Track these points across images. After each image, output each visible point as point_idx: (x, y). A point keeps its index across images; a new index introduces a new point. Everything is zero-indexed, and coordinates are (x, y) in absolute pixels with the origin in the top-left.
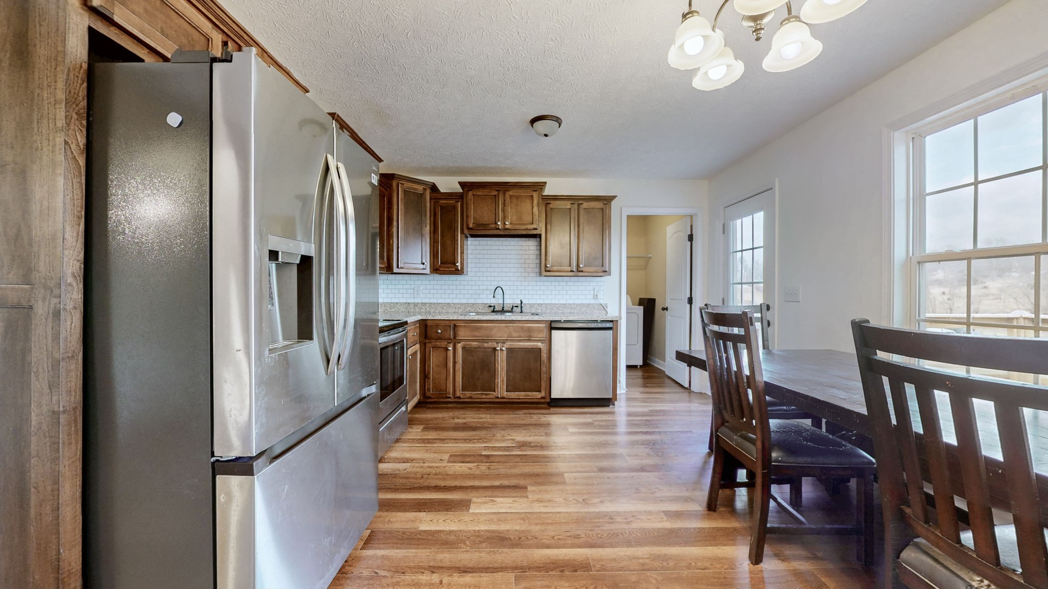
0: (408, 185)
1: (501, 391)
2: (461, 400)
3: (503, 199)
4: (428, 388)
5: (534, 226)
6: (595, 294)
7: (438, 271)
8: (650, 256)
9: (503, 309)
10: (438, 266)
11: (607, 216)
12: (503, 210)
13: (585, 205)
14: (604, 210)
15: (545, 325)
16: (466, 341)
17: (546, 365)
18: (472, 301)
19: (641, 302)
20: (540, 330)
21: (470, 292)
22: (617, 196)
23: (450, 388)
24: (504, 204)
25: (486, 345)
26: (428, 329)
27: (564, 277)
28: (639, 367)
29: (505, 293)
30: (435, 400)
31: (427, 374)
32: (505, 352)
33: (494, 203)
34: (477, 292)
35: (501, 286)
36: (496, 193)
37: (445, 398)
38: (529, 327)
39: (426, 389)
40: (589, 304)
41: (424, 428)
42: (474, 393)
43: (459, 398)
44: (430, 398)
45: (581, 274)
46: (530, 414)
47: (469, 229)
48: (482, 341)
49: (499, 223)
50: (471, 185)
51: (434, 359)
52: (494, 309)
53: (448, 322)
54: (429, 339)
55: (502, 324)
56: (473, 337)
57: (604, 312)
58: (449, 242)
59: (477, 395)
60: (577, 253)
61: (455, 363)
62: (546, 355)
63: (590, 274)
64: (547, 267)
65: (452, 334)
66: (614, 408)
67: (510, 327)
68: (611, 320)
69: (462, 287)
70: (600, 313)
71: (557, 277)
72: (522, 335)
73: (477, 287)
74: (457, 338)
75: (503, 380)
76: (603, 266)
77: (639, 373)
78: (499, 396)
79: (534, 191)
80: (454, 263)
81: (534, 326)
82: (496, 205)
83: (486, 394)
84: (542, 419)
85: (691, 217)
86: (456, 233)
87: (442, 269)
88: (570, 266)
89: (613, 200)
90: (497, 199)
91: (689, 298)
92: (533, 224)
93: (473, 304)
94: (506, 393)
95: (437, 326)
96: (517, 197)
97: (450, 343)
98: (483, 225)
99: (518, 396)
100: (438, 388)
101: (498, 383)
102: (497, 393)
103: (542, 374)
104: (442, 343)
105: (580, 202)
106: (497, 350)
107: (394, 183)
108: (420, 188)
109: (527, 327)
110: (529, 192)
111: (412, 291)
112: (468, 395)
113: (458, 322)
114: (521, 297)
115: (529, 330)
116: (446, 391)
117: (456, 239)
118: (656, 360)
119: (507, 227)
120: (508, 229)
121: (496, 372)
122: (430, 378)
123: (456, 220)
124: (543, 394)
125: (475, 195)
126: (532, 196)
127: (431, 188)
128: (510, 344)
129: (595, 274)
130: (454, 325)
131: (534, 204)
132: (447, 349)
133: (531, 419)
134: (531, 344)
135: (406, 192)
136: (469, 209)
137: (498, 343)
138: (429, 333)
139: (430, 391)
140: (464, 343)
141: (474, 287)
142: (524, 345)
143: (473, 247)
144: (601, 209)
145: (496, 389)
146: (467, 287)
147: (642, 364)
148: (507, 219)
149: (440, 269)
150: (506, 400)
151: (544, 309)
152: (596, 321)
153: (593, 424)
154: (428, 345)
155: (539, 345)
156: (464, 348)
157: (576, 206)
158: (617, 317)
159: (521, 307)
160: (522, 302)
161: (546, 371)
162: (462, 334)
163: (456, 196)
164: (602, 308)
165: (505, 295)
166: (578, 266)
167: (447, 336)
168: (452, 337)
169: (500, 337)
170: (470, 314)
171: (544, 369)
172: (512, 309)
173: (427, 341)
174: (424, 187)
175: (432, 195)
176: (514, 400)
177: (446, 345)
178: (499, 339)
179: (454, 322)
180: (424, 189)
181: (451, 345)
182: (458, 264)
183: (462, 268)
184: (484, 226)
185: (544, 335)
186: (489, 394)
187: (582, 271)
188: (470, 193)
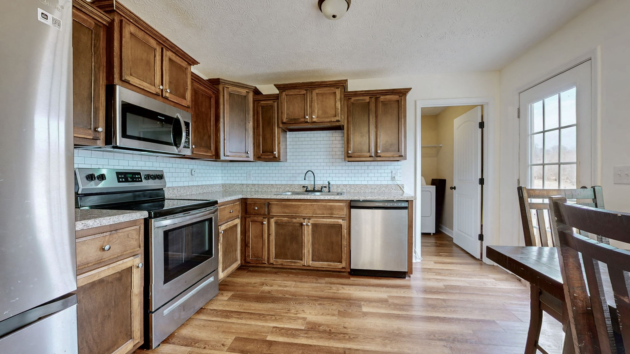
0: (232, 89)
1: (308, 260)
2: (274, 266)
3: (310, 98)
4: (248, 255)
5: (337, 118)
6: (393, 176)
7: (260, 159)
8: (440, 145)
9: (314, 189)
10: (260, 155)
11: (403, 107)
12: (311, 106)
13: (382, 98)
14: (400, 101)
15: (345, 204)
16: (278, 216)
17: (346, 239)
18: (291, 183)
19: (434, 182)
20: (341, 209)
21: (289, 175)
22: (411, 88)
23: (265, 255)
24: (311, 102)
25: (294, 220)
26: (248, 206)
27: (366, 162)
28: (432, 234)
29: (315, 176)
30: (255, 265)
31: (247, 243)
32: (311, 227)
33: (304, 101)
34: (295, 175)
35: (313, 171)
36: (304, 92)
37: (262, 264)
38: (331, 205)
39: (247, 255)
40: (387, 185)
41: (233, 296)
42: (284, 260)
43: (272, 264)
44: (249, 263)
45: (379, 159)
46: (331, 283)
47: (283, 123)
48: (291, 217)
49: (307, 117)
50: (284, 87)
51: (252, 231)
52: (307, 189)
53: (263, 201)
54: (248, 214)
55: (308, 202)
56: (284, 213)
57: (401, 191)
58: (268, 136)
59: (286, 262)
60: (375, 141)
61: (269, 235)
62: (346, 231)
63: (387, 159)
64: (349, 153)
65: (266, 210)
66: (409, 280)
67: (315, 206)
68: (406, 200)
69: (282, 172)
70: (397, 192)
71: (359, 162)
72: (325, 212)
73: (294, 171)
74: (271, 214)
75: (309, 251)
76: (399, 151)
77: (432, 240)
78: (306, 265)
79: (337, 88)
80: (272, 152)
81: (336, 205)
82: (305, 102)
83: (295, 262)
84: (340, 291)
85: (482, 106)
86: (274, 128)
87: (264, 157)
88: (369, 152)
89: (407, 92)
90: (305, 97)
91: (480, 179)
92: (336, 116)
93: (291, 185)
94: (311, 262)
95: (255, 204)
96: (322, 94)
97: (265, 218)
98: (295, 119)
99: (322, 265)
100: (256, 255)
101: (305, 253)
102: (304, 262)
103: (343, 247)
104: (259, 218)
105: (378, 96)
106: (304, 225)
107: (221, 87)
108: (243, 91)
109: (329, 205)
110: (333, 89)
111: (245, 175)
112: (280, 263)
113: (271, 201)
114: (329, 179)
115: (331, 208)
116: (262, 258)
117: (273, 132)
118: (447, 228)
119: (314, 120)
120: (314, 122)
121: (303, 244)
122: (250, 247)
123: (274, 116)
124: (344, 264)
125: (288, 95)
126: (335, 93)
127: (253, 91)
128: (315, 220)
129: (392, 159)
130: (268, 203)
131: (337, 99)
132: (262, 224)
133: (329, 291)
134: (333, 220)
135: (230, 94)
136: (283, 107)
137: (304, 219)
138: (248, 210)
139: (250, 257)
140: (276, 218)
141: (292, 172)
142: (327, 221)
143: (291, 139)
144: (397, 101)
145: (303, 258)
146: (286, 172)
147: (435, 232)
148: (314, 114)
149: (262, 157)
150: (312, 268)
151: (349, 189)
152: (393, 201)
153: (388, 301)
154: (248, 219)
155: (340, 221)
156: (276, 223)
157: (373, 100)
158: (412, 197)
159: (329, 188)
160: (329, 184)
161: (346, 244)
162: (275, 210)
163: (274, 97)
164: (399, 188)
165: (315, 178)
166: (376, 152)
167: (262, 212)
168: (266, 213)
169: (306, 214)
170: (286, 194)
171: (345, 243)
172: (321, 189)
173: (248, 216)
174: (248, 91)
175: (254, 97)
176: (318, 269)
177: (262, 219)
178: (305, 215)
179: (268, 201)
180: (246, 92)
181: (266, 220)
182: (275, 153)
183: (279, 156)
184: (295, 121)
185: (345, 212)
186: (297, 262)
187: (380, 156)
188: (284, 93)
